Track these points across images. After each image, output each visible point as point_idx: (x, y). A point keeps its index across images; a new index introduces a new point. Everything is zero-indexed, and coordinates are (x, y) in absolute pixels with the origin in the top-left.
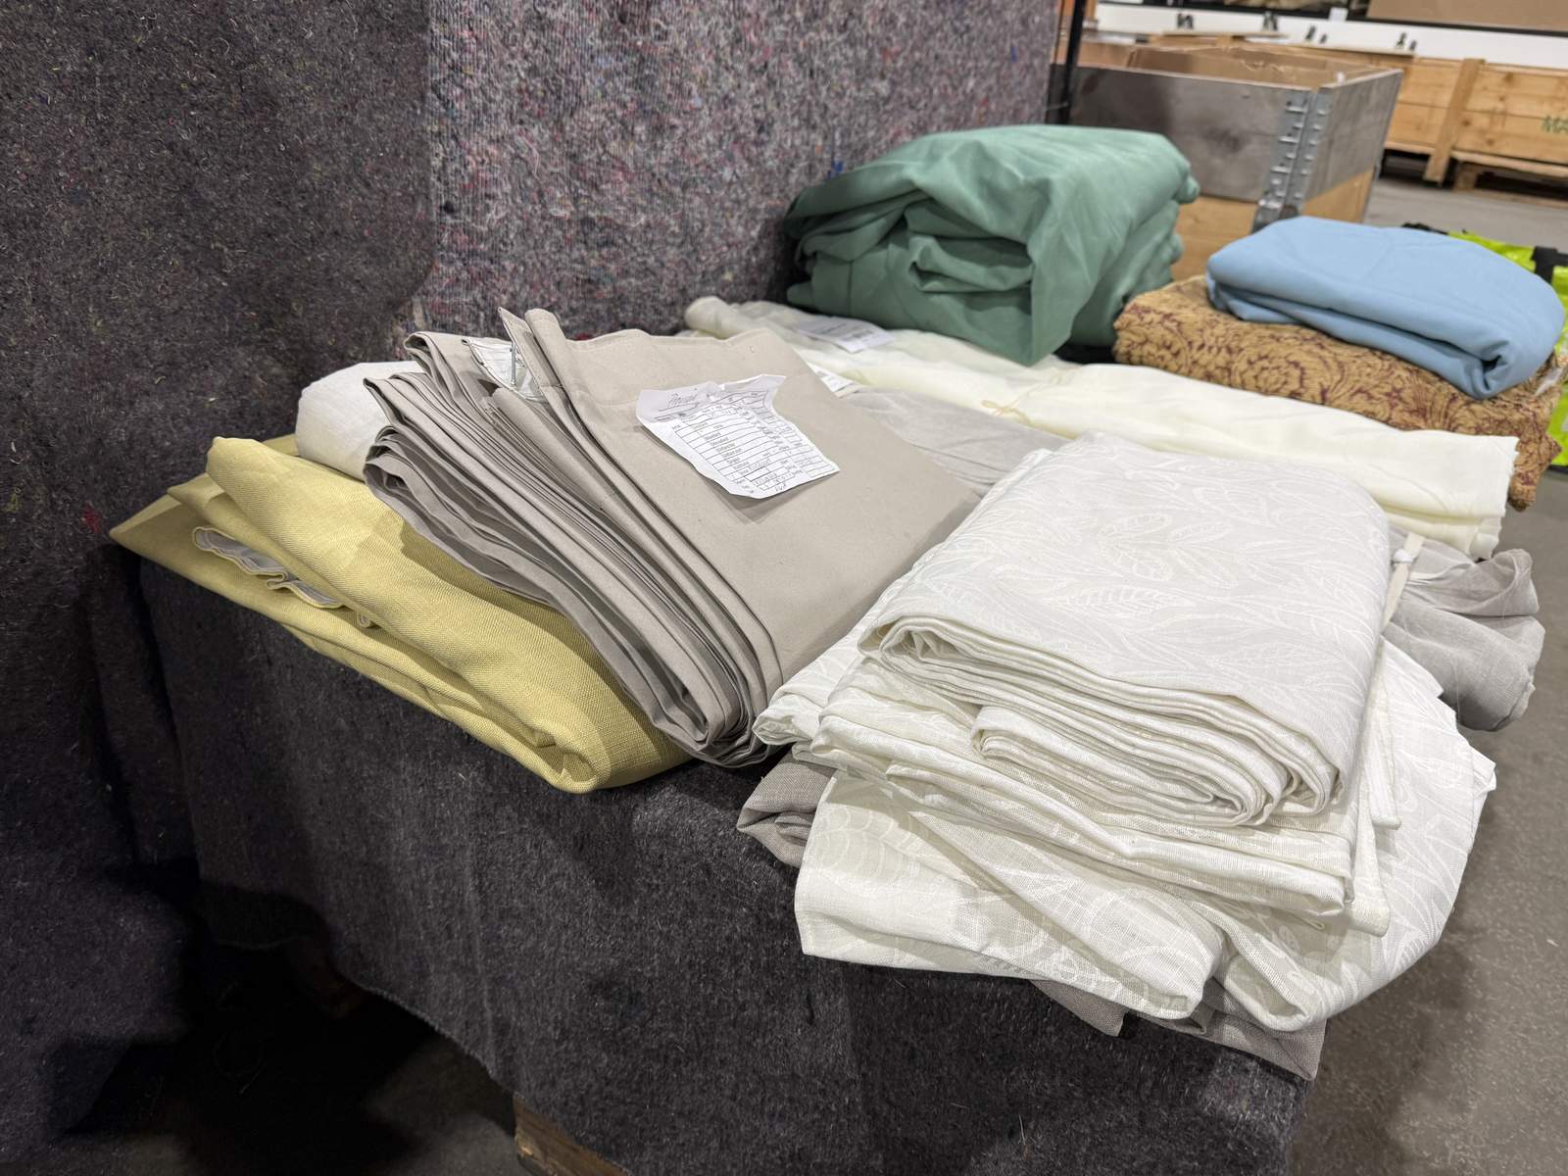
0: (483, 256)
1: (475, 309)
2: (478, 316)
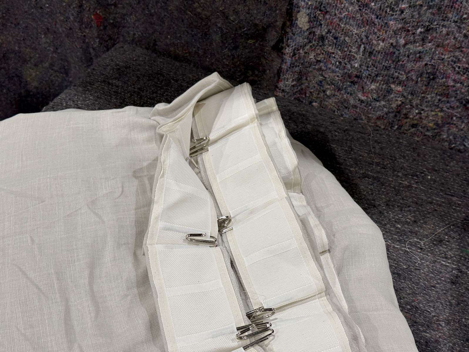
0: (373, 11)
1: (359, 40)
2: (360, 45)
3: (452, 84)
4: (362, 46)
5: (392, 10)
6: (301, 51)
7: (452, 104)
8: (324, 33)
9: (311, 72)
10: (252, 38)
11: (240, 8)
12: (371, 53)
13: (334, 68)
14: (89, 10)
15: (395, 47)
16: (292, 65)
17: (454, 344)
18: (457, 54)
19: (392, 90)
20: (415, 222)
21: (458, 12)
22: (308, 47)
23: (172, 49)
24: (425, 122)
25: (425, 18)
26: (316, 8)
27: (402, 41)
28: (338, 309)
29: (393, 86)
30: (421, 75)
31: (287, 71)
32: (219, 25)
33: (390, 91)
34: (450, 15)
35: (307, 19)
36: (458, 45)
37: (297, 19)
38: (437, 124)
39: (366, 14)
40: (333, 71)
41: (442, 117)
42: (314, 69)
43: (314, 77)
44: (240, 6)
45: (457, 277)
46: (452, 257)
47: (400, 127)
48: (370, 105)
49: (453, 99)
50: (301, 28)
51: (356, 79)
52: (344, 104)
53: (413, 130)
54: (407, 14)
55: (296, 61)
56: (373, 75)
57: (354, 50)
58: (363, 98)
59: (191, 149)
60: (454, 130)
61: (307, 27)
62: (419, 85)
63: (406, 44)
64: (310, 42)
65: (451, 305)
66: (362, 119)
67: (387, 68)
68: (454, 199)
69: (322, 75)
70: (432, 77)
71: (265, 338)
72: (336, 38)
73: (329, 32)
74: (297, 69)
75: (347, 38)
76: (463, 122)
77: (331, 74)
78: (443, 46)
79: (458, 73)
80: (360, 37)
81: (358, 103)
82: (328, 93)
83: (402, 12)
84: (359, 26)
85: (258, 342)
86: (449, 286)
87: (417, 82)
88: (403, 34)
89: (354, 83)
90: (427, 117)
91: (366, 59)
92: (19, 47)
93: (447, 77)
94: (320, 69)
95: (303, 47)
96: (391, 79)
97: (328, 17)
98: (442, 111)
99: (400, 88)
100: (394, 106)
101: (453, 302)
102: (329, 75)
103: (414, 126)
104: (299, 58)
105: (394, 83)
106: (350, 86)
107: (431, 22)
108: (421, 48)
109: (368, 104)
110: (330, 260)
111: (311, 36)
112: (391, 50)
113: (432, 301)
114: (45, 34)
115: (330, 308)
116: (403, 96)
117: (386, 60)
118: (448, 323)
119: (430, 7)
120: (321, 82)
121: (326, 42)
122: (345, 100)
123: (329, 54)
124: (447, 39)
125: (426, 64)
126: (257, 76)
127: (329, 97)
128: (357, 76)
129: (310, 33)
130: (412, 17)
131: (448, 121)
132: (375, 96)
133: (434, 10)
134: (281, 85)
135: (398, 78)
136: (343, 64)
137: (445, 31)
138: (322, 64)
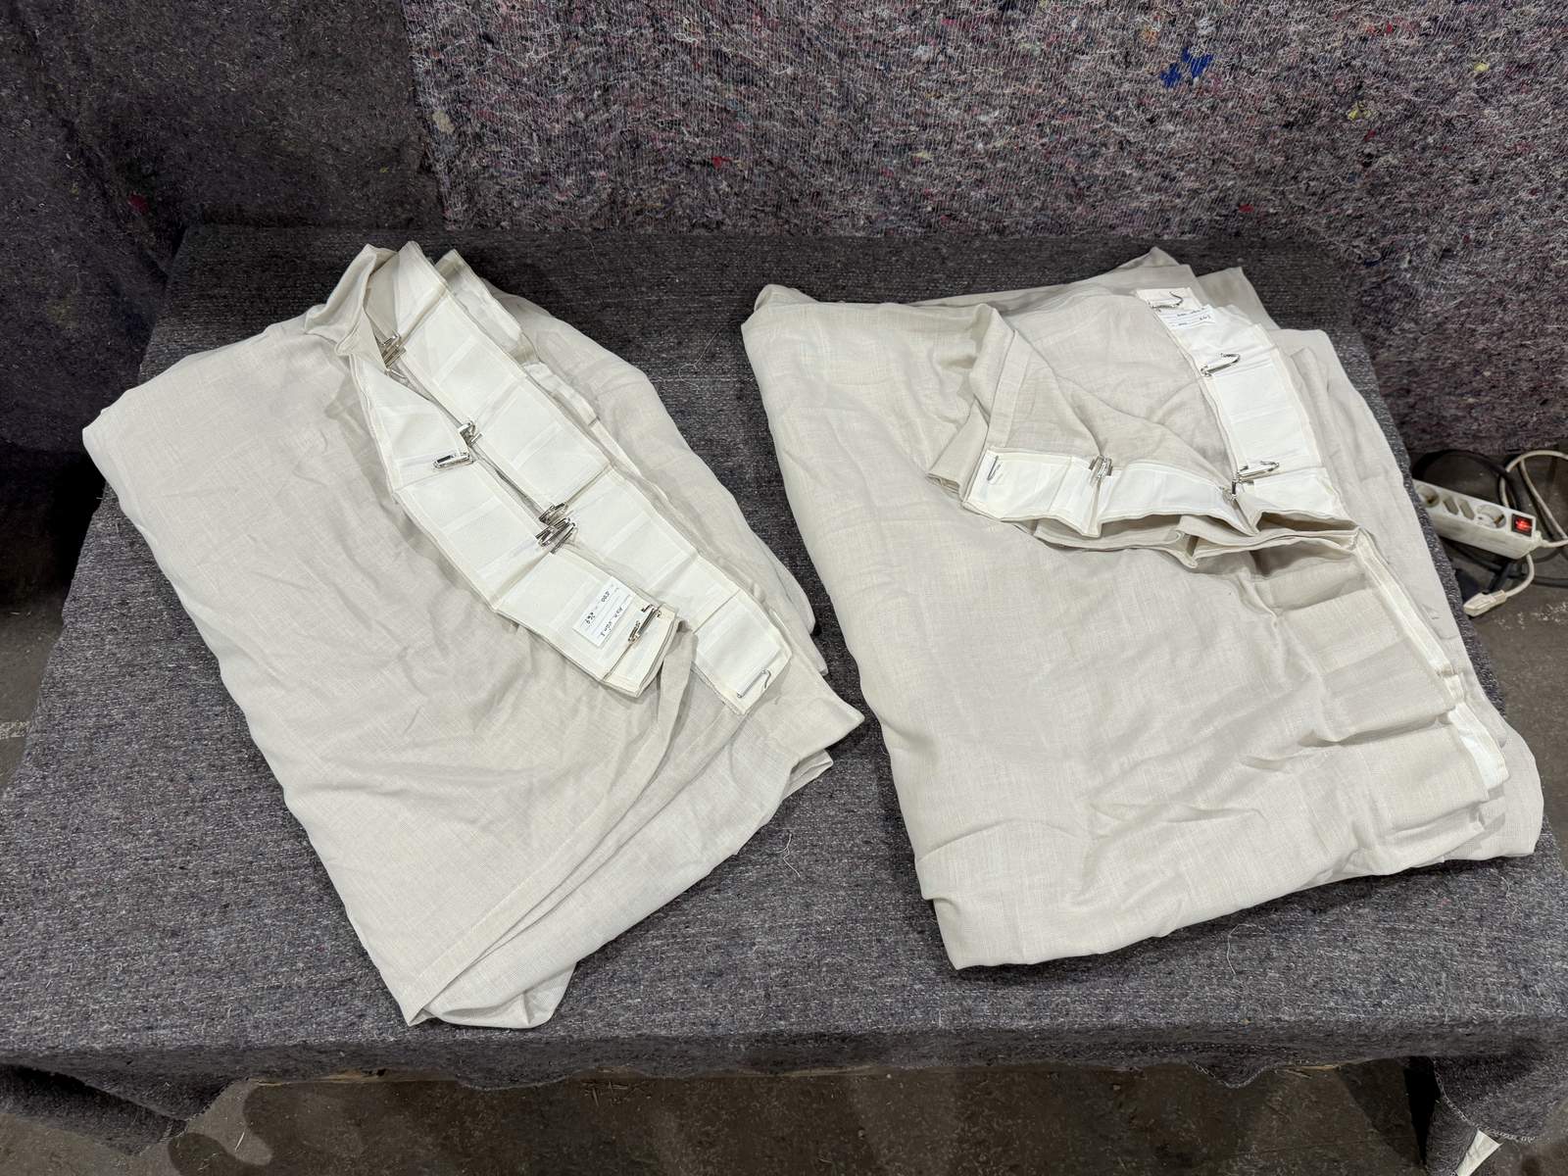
3: (662, 146)
4: (534, 134)
5: (553, 80)
6: (457, 162)
7: (673, 170)
8: (478, 130)
9: (482, 183)
10: (383, 165)
11: (351, 132)
12: (549, 141)
13: (509, 170)
14: (120, 195)
15: (574, 125)
16: (454, 185)
17: (758, 462)
18: (653, 107)
19: (593, 177)
20: (680, 343)
21: (633, 55)
22: (464, 154)
23: (270, 210)
24: (650, 203)
25: (597, 77)
26: (453, 101)
27: (581, 115)
28: (630, 477)
29: (592, 173)
30: (621, 147)
31: (450, 194)
32: (330, 162)
33: (591, 180)
34: (625, 63)
35: (448, 119)
36: (649, 97)
37: (434, 123)
38: (664, 201)
39: (522, 93)
40: (511, 175)
41: (668, 191)
42: (484, 178)
43: (489, 189)
44: (350, 131)
45: (741, 390)
46: (729, 370)
47: (623, 220)
48: (575, 205)
49: (671, 164)
50: (445, 133)
51: (544, 178)
52: (542, 213)
53: (639, 218)
54: (573, 79)
55: (456, 177)
56: (563, 166)
57: (526, 141)
58: (563, 199)
59: (383, 356)
60: (688, 200)
61: (452, 130)
62: (624, 160)
63: (587, 117)
64: (464, 146)
65: (744, 423)
66: (573, 226)
67: (576, 154)
68: (712, 298)
69: (498, 184)
70: (636, 145)
71: (569, 534)
72: (496, 132)
73: (483, 125)
74: (462, 187)
75: (510, 129)
76: (693, 188)
77: (509, 180)
78: (632, 103)
79: (664, 130)
80: (527, 123)
81: (559, 208)
82: (515, 204)
83: (565, 79)
84: (519, 111)
85: (563, 541)
86: (736, 403)
87: (620, 157)
88: (579, 106)
89: (543, 183)
90: (650, 196)
91: (545, 149)
92: (20, 279)
93: (653, 140)
94: (492, 177)
95: (458, 156)
96: (587, 166)
97: (473, 107)
98: (664, 182)
99: (602, 173)
100: (604, 196)
101: (745, 418)
102: (506, 181)
103: (638, 213)
104: (459, 172)
105: (592, 168)
106: (540, 188)
107: (605, 78)
108: (607, 114)
109: (572, 205)
110: (603, 429)
111: (462, 139)
112: (572, 130)
113: (724, 427)
114: (56, 247)
115: (621, 478)
116: (610, 180)
117: (571, 144)
118: (746, 443)
119: (597, 61)
120: (500, 193)
121: (486, 140)
122: (541, 208)
123: (496, 155)
124: (633, 94)
125: (622, 132)
126: (410, 211)
127: (518, 209)
128: (543, 174)
129: (460, 135)
130: (581, 80)
131: (676, 192)
132: (576, 192)
133: (604, 63)
134: (449, 214)
135: (594, 161)
136: (520, 163)
137: (626, 84)
138: (491, 170)
